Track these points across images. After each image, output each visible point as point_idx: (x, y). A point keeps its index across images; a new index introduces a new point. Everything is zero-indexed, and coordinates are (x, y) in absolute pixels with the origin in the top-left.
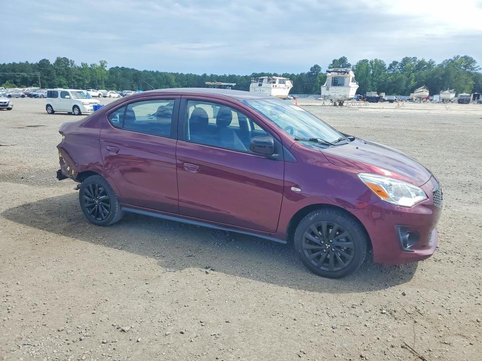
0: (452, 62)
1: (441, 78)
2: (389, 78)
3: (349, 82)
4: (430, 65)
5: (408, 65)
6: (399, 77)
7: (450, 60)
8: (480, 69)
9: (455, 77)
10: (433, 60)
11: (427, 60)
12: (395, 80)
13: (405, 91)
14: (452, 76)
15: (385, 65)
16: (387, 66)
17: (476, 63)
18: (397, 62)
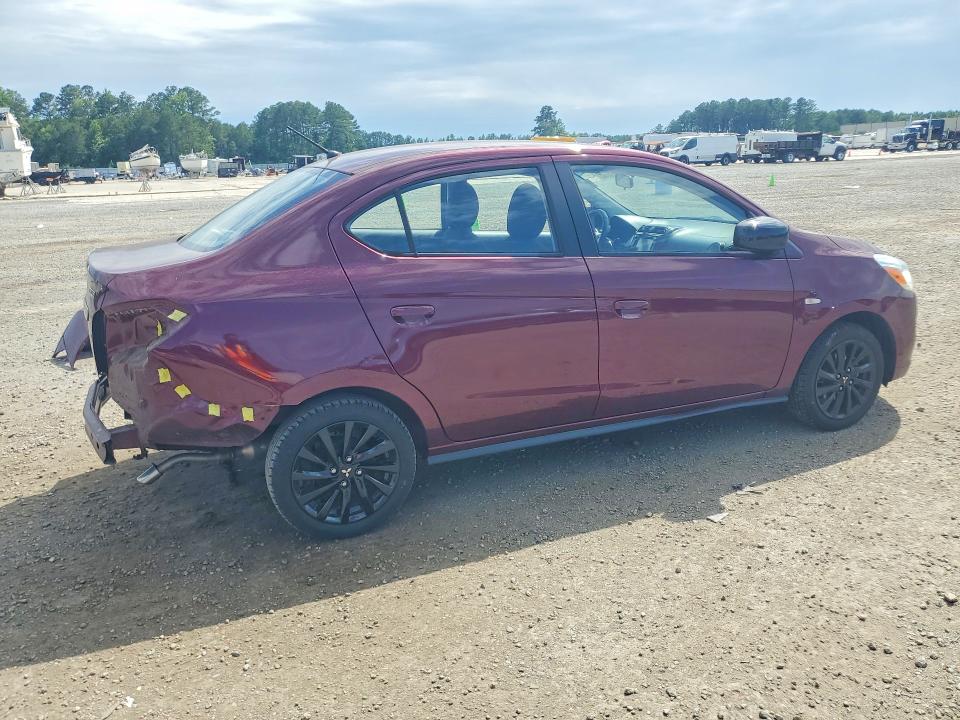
0: (166, 98)
1: (155, 131)
2: (43, 130)
3: (14, 139)
4: (125, 102)
5: (77, 101)
6: (65, 127)
7: (160, 94)
8: (218, 113)
9: (181, 129)
10: (128, 93)
11: (116, 93)
12: (58, 134)
13: (89, 157)
14: (175, 127)
15: (24, 101)
16: (30, 104)
17: (208, 101)
18: (50, 96)
